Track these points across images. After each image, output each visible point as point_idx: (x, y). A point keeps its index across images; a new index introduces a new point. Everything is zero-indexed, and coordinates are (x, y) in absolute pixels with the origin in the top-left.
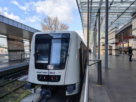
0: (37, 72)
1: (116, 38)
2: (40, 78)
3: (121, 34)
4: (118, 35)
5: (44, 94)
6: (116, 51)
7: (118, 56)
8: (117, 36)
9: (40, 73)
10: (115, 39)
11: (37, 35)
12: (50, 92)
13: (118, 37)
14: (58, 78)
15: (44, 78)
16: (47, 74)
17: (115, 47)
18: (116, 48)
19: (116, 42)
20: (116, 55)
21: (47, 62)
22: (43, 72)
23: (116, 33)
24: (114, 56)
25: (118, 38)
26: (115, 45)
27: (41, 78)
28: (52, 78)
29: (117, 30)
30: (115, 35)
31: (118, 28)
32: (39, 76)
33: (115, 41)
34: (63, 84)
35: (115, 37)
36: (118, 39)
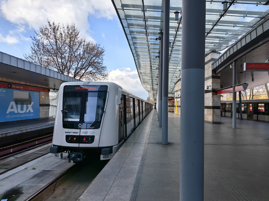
0: (66, 132)
1: (213, 77)
2: (69, 139)
3: (229, 65)
4: (220, 70)
5: (74, 157)
6: (215, 110)
7: (219, 123)
8: (215, 74)
9: (70, 133)
10: (211, 79)
11: (65, 87)
12: (81, 154)
13: (219, 75)
14: (91, 139)
15: (75, 139)
16: (78, 134)
17: (211, 101)
18: (213, 102)
19: (215, 88)
20: (215, 121)
21: (78, 120)
22: (72, 132)
23: (213, 64)
24: (209, 122)
25: (218, 78)
26: (213, 95)
27: (71, 139)
28: (85, 139)
29: (216, 56)
30: (211, 69)
31: (220, 53)
32: (67, 137)
33: (211, 85)
34: (98, 146)
35: (211, 75)
36: (219, 81)
